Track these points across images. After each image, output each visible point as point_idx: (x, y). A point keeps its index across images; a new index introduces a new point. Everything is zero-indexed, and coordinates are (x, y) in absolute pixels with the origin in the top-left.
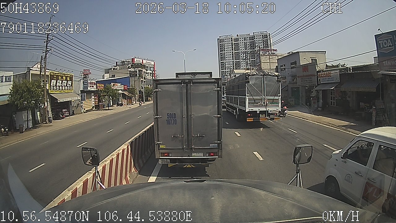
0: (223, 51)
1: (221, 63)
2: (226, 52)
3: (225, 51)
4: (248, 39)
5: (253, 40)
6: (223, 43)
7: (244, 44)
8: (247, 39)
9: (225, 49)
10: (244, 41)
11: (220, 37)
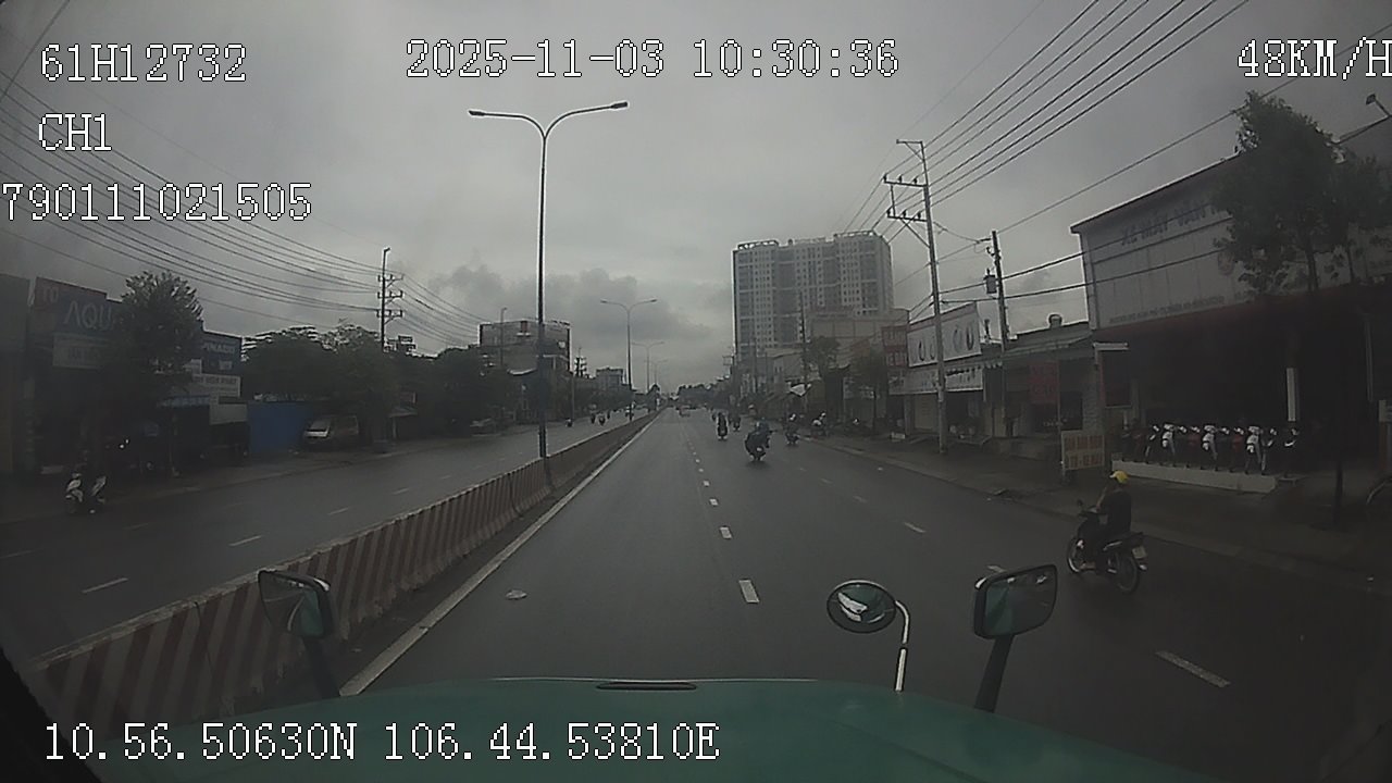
0: (746, 287)
1: (742, 321)
2: (755, 290)
3: (752, 287)
4: (821, 252)
5: (833, 255)
6: (749, 264)
7: (806, 267)
8: (817, 254)
9: (755, 283)
10: (807, 261)
11: (743, 245)
